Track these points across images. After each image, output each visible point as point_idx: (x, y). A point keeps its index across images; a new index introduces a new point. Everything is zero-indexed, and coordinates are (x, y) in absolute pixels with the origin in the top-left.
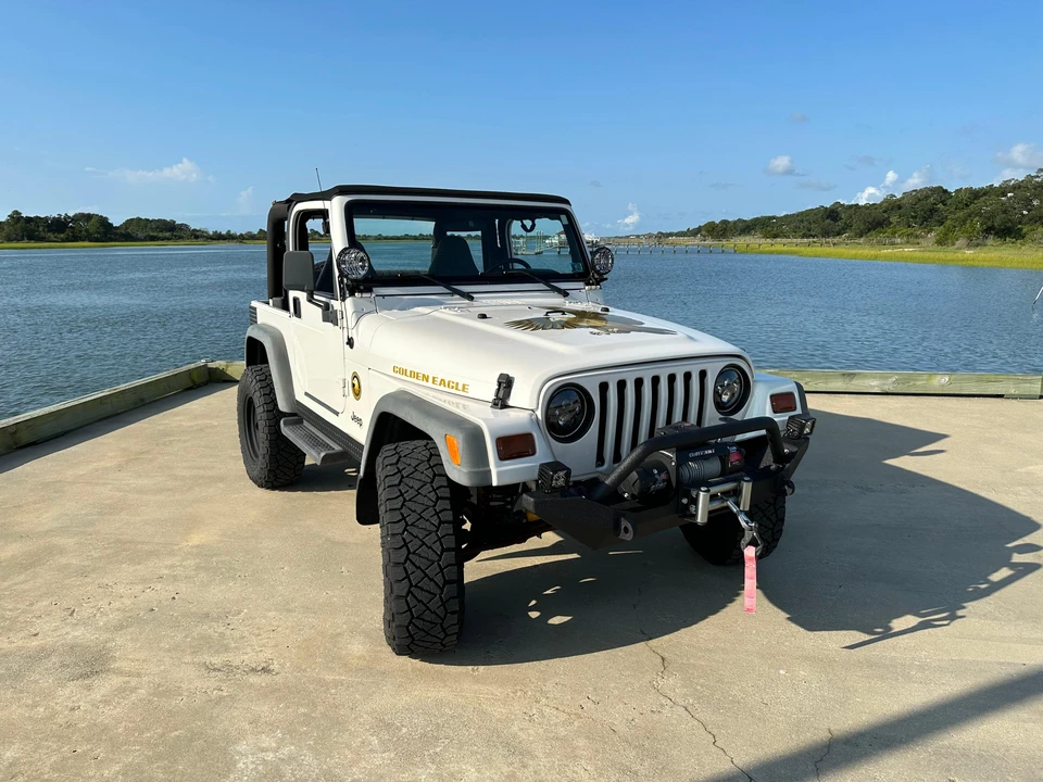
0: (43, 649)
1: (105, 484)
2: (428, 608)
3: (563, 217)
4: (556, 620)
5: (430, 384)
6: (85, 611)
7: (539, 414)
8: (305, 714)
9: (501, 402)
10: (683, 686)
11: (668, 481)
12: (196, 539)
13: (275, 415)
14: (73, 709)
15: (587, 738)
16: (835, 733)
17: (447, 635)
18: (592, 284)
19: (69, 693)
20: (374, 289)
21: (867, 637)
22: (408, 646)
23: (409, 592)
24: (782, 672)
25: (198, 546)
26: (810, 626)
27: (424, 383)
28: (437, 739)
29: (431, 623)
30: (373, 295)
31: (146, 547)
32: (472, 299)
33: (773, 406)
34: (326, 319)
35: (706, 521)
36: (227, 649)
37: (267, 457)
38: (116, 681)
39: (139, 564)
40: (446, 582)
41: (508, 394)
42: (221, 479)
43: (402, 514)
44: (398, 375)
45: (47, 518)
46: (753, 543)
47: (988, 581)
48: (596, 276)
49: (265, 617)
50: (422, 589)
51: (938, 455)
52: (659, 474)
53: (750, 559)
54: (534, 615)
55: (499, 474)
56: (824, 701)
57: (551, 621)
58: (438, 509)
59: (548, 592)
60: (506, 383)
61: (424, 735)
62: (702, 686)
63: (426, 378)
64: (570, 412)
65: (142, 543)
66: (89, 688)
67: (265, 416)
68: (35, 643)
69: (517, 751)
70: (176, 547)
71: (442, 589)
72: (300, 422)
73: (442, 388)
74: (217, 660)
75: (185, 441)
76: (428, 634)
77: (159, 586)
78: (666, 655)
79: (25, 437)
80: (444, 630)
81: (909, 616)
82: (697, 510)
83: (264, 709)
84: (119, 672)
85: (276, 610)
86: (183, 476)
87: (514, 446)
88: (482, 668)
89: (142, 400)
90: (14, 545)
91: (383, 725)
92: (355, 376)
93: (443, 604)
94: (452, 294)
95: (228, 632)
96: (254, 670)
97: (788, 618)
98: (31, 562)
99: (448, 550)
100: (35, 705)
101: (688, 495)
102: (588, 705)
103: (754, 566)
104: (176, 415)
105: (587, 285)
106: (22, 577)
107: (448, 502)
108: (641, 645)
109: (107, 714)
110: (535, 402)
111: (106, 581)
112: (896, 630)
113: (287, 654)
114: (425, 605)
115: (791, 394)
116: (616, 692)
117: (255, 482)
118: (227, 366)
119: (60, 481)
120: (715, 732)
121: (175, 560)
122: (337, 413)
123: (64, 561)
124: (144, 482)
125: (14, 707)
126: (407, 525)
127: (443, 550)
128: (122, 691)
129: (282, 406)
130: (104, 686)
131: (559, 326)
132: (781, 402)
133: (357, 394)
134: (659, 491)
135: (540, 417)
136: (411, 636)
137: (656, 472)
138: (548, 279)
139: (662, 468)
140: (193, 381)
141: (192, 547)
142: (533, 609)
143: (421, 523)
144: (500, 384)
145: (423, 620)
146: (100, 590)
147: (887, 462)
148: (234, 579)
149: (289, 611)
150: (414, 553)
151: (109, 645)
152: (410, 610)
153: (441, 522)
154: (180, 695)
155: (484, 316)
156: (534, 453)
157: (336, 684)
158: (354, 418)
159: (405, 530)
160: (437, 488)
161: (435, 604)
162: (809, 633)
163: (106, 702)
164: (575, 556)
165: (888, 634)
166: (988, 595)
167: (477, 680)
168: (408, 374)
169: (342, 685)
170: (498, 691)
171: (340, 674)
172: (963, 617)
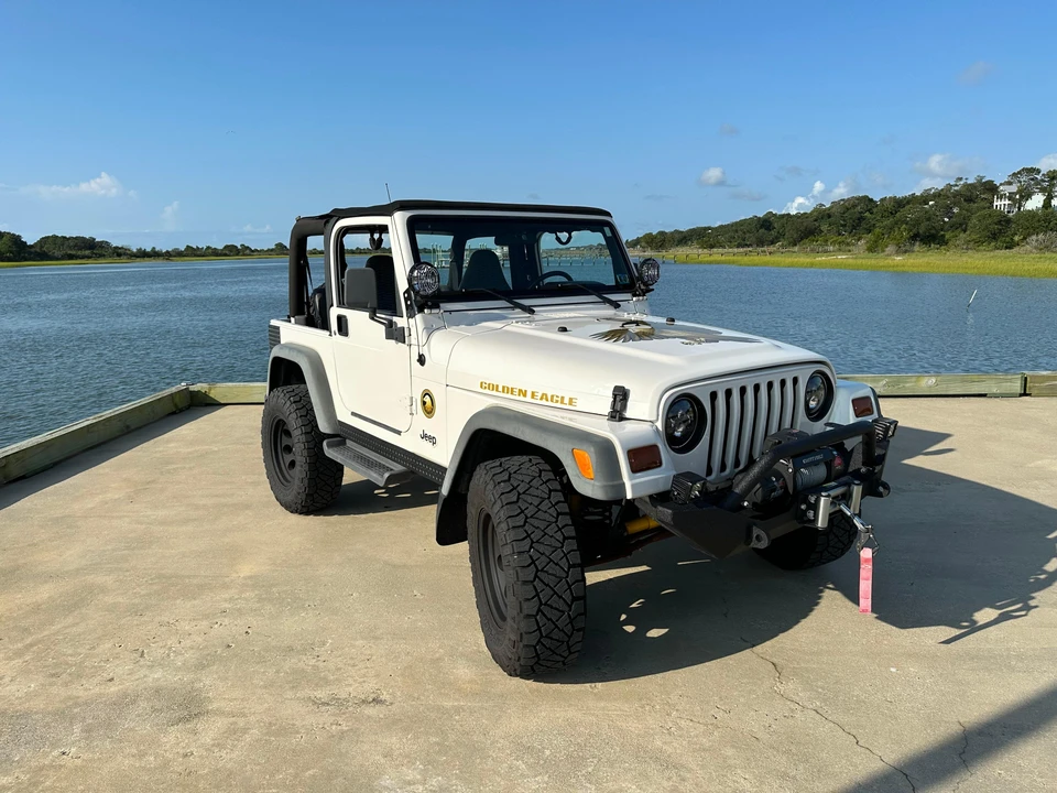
0: (126, 695)
1: (120, 517)
2: (557, 626)
3: (607, 230)
4: (654, 633)
5: (528, 399)
6: (156, 651)
7: (659, 425)
8: (438, 744)
9: (617, 414)
10: (804, 690)
11: (785, 487)
12: (246, 570)
13: (315, 437)
15: (733, 747)
16: (966, 725)
17: (570, 653)
18: (639, 295)
19: (173, 738)
20: (442, 305)
21: (958, 632)
22: (532, 667)
23: (539, 610)
24: (893, 670)
25: (250, 577)
26: (902, 623)
27: (522, 398)
28: (583, 758)
29: (558, 641)
30: (441, 311)
31: (195, 581)
32: (533, 312)
33: (855, 410)
34: (389, 336)
35: (825, 525)
36: (327, 682)
37: (306, 481)
38: (221, 723)
39: (195, 599)
40: (575, 599)
41: (624, 407)
42: (248, 507)
43: (526, 531)
44: (487, 391)
45: (71, 555)
46: (867, 545)
47: (1045, 572)
48: (642, 287)
49: (353, 646)
50: (552, 607)
51: (950, 454)
52: (777, 481)
53: (867, 561)
54: (630, 629)
55: (633, 486)
56: (944, 695)
57: (650, 635)
58: (560, 524)
59: (634, 605)
60: (621, 395)
61: (569, 756)
62: (823, 688)
63: (523, 393)
64: (684, 422)
65: (189, 577)
66: (193, 732)
67: (303, 438)
68: (113, 689)
69: (667, 764)
70: (227, 579)
71: (570, 606)
72: (342, 443)
73: (544, 402)
74: (321, 694)
75: (190, 469)
76: (554, 653)
77: (226, 621)
78: (775, 660)
80: (569, 648)
81: (987, 609)
82: (816, 515)
83: (393, 741)
84: (220, 713)
85: (362, 638)
86: (204, 505)
87: (643, 458)
88: (599, 685)
89: (128, 427)
90: (47, 586)
91: (523, 749)
92: (426, 393)
93: (571, 622)
94: (513, 308)
95: (321, 664)
96: (365, 702)
98: (74, 603)
100: (142, 755)
101: (806, 501)
102: (720, 715)
103: (870, 567)
104: (168, 441)
105: (634, 295)
106: (70, 620)
107: (568, 517)
108: (747, 653)
109: (228, 758)
110: (655, 413)
111: (166, 619)
113: (393, 683)
114: (554, 623)
115: (868, 398)
116: (742, 700)
117: (287, 508)
118: (210, 389)
119: (69, 516)
120: (854, 732)
121: (233, 592)
122: (399, 433)
123: (109, 599)
124: (162, 513)
125: (120, 758)
126: (532, 542)
127: (570, 567)
128: (233, 732)
129: (324, 427)
130: (210, 730)
131: (641, 337)
132: (862, 406)
133: (429, 412)
134: (778, 499)
135: (660, 428)
136: (537, 655)
137: (774, 480)
138: (596, 290)
139: (779, 476)
140: (176, 405)
141: (245, 578)
142: (626, 622)
143: (547, 540)
144: (615, 396)
145: (552, 639)
146: (164, 629)
147: (906, 462)
148: (303, 607)
149: (376, 638)
150: (542, 570)
151: (197, 685)
152: (539, 629)
153: (565, 538)
154: (298, 732)
155: (564, 330)
156: (661, 465)
157: (458, 710)
158: (424, 436)
159: (531, 547)
160: (557, 503)
161: (563, 621)
162: (902, 631)
163: (220, 746)
164: (645, 568)
165: (975, 628)
166: (1050, 585)
167: (599, 697)
168: (500, 389)
169: (464, 711)
170: (626, 707)
171: (457, 700)
172: (1036, 607)
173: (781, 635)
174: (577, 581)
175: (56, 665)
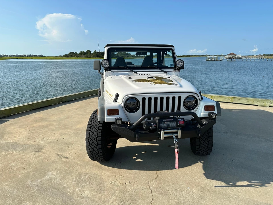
0: (34, 145)
1: (71, 112)
4: (138, 160)
5: (108, 95)
6: (47, 138)
7: (123, 105)
8: (66, 169)
10: (156, 185)
14: (29, 158)
15: (120, 191)
17: (100, 158)
18: (176, 70)
19: (31, 154)
20: (111, 70)
21: (225, 185)
23: (89, 145)
25: (77, 128)
29: (95, 154)
30: (110, 72)
31: (68, 127)
32: (137, 73)
33: (205, 109)
35: (163, 139)
36: (64, 151)
38: (40, 154)
39: (63, 130)
40: (98, 144)
41: (117, 99)
43: (90, 126)
44: (106, 92)
46: (177, 148)
52: (153, 124)
54: (134, 158)
57: (137, 160)
58: (99, 126)
59: (143, 153)
61: (85, 180)
62: (161, 186)
66: (35, 154)
68: (33, 143)
69: (102, 189)
70: (73, 128)
71: (97, 146)
73: (110, 96)
74: (60, 154)
77: (63, 136)
79: (64, 100)
80: (99, 156)
83: (60, 166)
84: (42, 152)
86: (87, 112)
90: (47, 123)
93: (97, 150)
95: (67, 148)
96: (65, 157)
97: (204, 174)
98: (46, 127)
99: (99, 136)
100: (24, 156)
101: (160, 131)
102: (128, 183)
106: (42, 130)
109: (33, 160)
110: (122, 101)
111: (55, 133)
112: (237, 185)
113: (74, 155)
114: (93, 149)
115: (213, 106)
116: (137, 182)
120: (154, 199)
121: (71, 130)
123: (51, 127)
124: (79, 112)
125: (20, 155)
127: (98, 136)
128: (40, 156)
130: (37, 154)
131: (148, 81)
132: (209, 108)
134: (153, 129)
137: (152, 123)
139: (155, 123)
142: (135, 156)
143: (94, 129)
144: (116, 96)
145: (93, 153)
146: (52, 134)
150: (91, 136)
151: (45, 146)
152: (90, 149)
153: (99, 129)
154: (48, 159)
155: (130, 78)
156: (118, 114)
157: (78, 164)
159: (90, 130)
161: (95, 149)
163: (35, 158)
164: (158, 145)
170: (110, 174)
171: (80, 162)
172: (267, 186)
173: (170, 170)
174: (99, 140)
175: (31, 137)
